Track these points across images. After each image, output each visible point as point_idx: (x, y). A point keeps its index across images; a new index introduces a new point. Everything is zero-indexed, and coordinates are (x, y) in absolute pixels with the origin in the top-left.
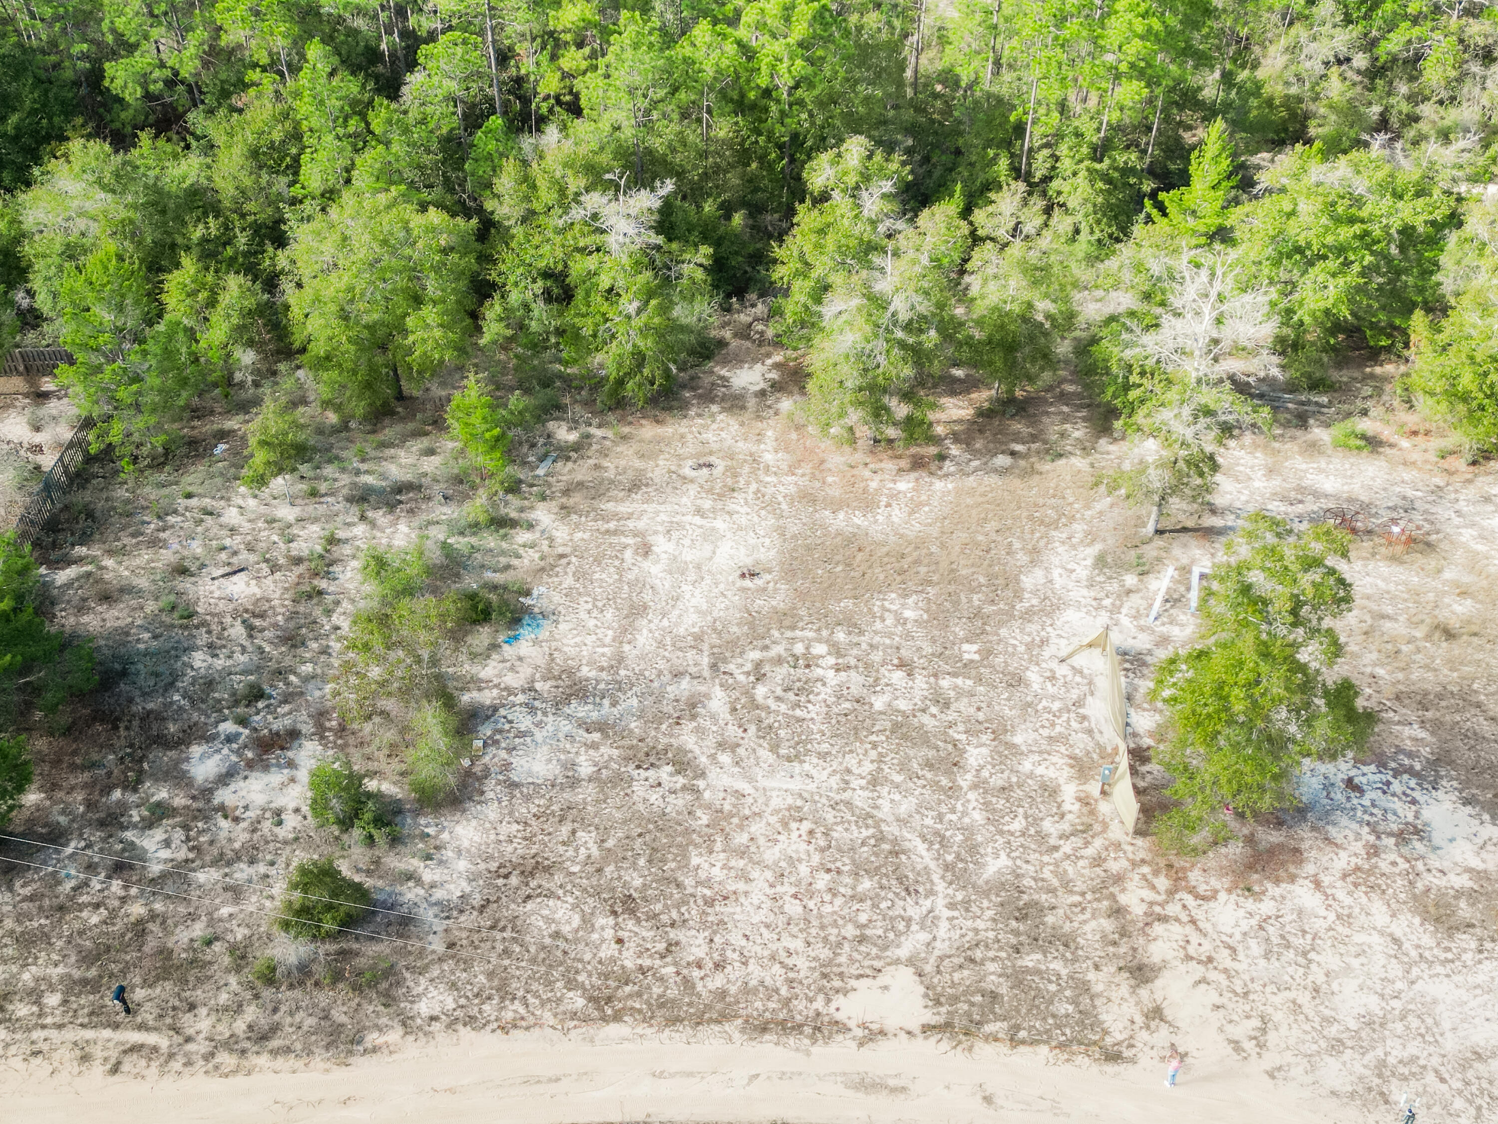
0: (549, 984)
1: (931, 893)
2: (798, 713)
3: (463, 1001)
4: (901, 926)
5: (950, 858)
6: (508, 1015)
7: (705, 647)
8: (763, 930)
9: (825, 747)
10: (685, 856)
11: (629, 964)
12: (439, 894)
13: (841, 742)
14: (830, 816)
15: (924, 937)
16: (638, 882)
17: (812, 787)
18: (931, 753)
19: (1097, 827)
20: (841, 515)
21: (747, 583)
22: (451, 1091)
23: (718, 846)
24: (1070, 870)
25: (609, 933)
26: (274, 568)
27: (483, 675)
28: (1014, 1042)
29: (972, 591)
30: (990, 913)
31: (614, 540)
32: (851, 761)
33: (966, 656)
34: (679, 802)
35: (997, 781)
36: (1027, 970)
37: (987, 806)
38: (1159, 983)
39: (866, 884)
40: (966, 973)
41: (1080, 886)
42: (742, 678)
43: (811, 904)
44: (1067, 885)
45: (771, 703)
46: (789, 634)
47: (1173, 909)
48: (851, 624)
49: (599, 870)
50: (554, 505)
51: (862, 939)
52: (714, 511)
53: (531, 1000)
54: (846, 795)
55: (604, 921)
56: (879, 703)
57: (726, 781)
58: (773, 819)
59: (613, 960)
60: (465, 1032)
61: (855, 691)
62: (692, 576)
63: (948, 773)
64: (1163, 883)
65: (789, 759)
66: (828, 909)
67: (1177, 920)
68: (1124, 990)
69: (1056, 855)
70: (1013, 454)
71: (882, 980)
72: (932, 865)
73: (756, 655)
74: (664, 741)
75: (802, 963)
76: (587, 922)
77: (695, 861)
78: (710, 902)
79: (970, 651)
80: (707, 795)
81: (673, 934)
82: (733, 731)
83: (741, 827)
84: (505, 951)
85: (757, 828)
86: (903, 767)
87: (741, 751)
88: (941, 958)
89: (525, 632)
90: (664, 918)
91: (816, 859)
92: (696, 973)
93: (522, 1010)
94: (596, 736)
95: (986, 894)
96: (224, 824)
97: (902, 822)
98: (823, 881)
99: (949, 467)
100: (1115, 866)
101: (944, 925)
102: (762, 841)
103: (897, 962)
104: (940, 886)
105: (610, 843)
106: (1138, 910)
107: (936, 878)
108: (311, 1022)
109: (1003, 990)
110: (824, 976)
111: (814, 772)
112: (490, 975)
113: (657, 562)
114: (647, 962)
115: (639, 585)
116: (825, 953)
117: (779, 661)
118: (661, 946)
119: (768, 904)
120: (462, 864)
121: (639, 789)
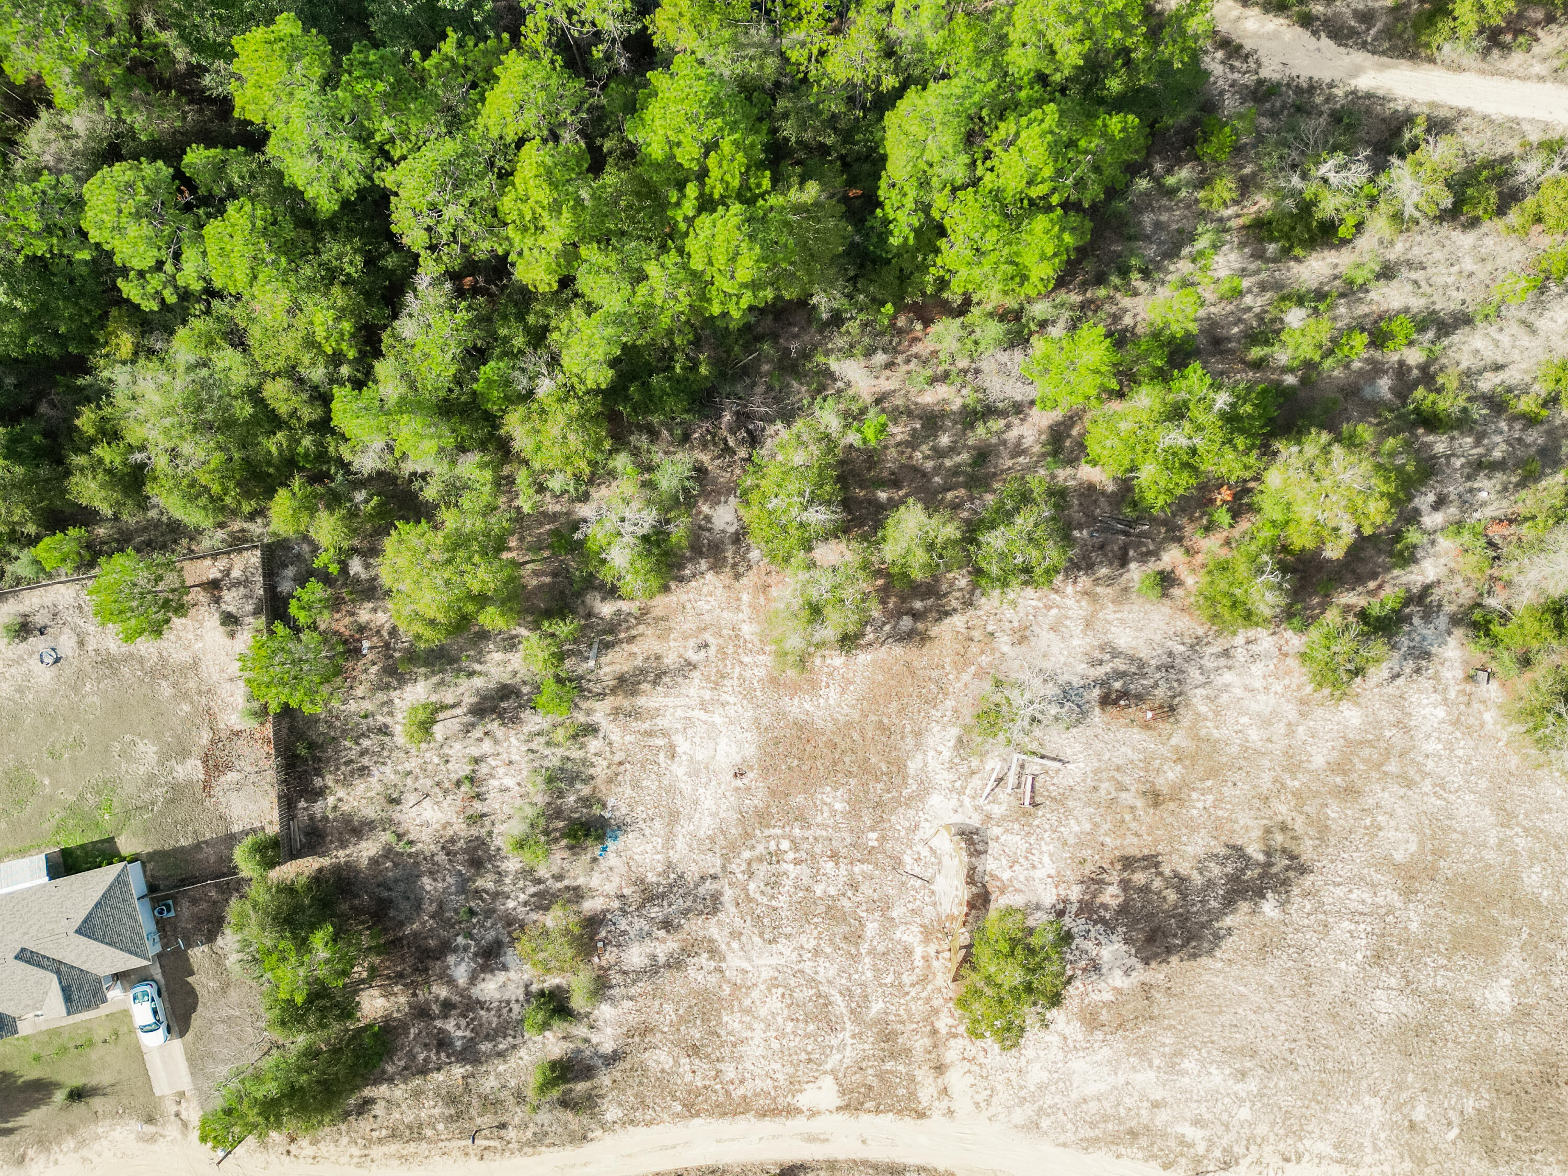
0: (663, 1098)
1: (843, 1029)
2: (774, 903)
3: (626, 1112)
4: (828, 1051)
5: (854, 1005)
6: (648, 1117)
7: (717, 848)
8: (761, 1059)
9: (789, 930)
10: (720, 1018)
11: (699, 1085)
12: (601, 1051)
13: (798, 925)
14: (792, 982)
15: (839, 1057)
16: (698, 1036)
17: (782, 961)
18: (847, 929)
19: (930, 977)
20: (796, 701)
21: (739, 782)
22: (630, 1155)
23: (736, 1009)
24: (914, 1008)
25: (687, 1067)
26: (445, 792)
27: (592, 884)
28: (877, 1111)
29: (877, 780)
30: (871, 1039)
31: (651, 741)
32: (803, 939)
33: (870, 844)
34: (714, 980)
35: (881, 948)
36: (887, 1072)
37: (875, 966)
38: (948, 1074)
39: (811, 1027)
40: (858, 1076)
41: (917, 1018)
42: (740, 876)
43: (784, 1042)
44: (911, 1016)
45: (758, 896)
46: (766, 832)
48: (802, 819)
49: (678, 1029)
50: (606, 706)
51: (810, 1061)
52: (713, 702)
53: (657, 1108)
54: (801, 966)
55: (684, 1061)
56: (819, 890)
57: (737, 962)
58: (763, 987)
59: (691, 1083)
60: (630, 1128)
61: (806, 881)
62: (704, 777)
63: (855, 943)
65: (770, 942)
66: (792, 1044)
68: (931, 1080)
69: (908, 998)
70: (914, 614)
71: (819, 1083)
72: (845, 1011)
73: (747, 855)
74: (701, 933)
75: (781, 1077)
76: (677, 1063)
77: (725, 1019)
78: (734, 1046)
79: (873, 839)
80: (727, 973)
81: (719, 1066)
82: (738, 922)
83: (747, 994)
84: (640, 1082)
85: (755, 994)
86: (831, 942)
87: (743, 938)
88: (847, 1068)
89: (610, 844)
90: (713, 1056)
91: (786, 1012)
92: (731, 1087)
93: (654, 1114)
94: (663, 932)
95: (870, 1027)
96: (482, 1013)
97: (830, 982)
98: (790, 1026)
99: (869, 634)
100: (936, 1003)
101: (849, 1048)
102: (758, 1003)
103: (825, 1073)
104: (848, 1025)
105: (681, 1012)
106: (943, 1030)
107: (846, 1019)
109: (875, 1084)
110: (792, 1083)
111: (783, 950)
112: (636, 1096)
114: (707, 1083)
115: (672, 790)
116: (791, 1070)
117: (761, 859)
118: (713, 1073)
119: (763, 1044)
120: (609, 1031)
121: (691, 972)
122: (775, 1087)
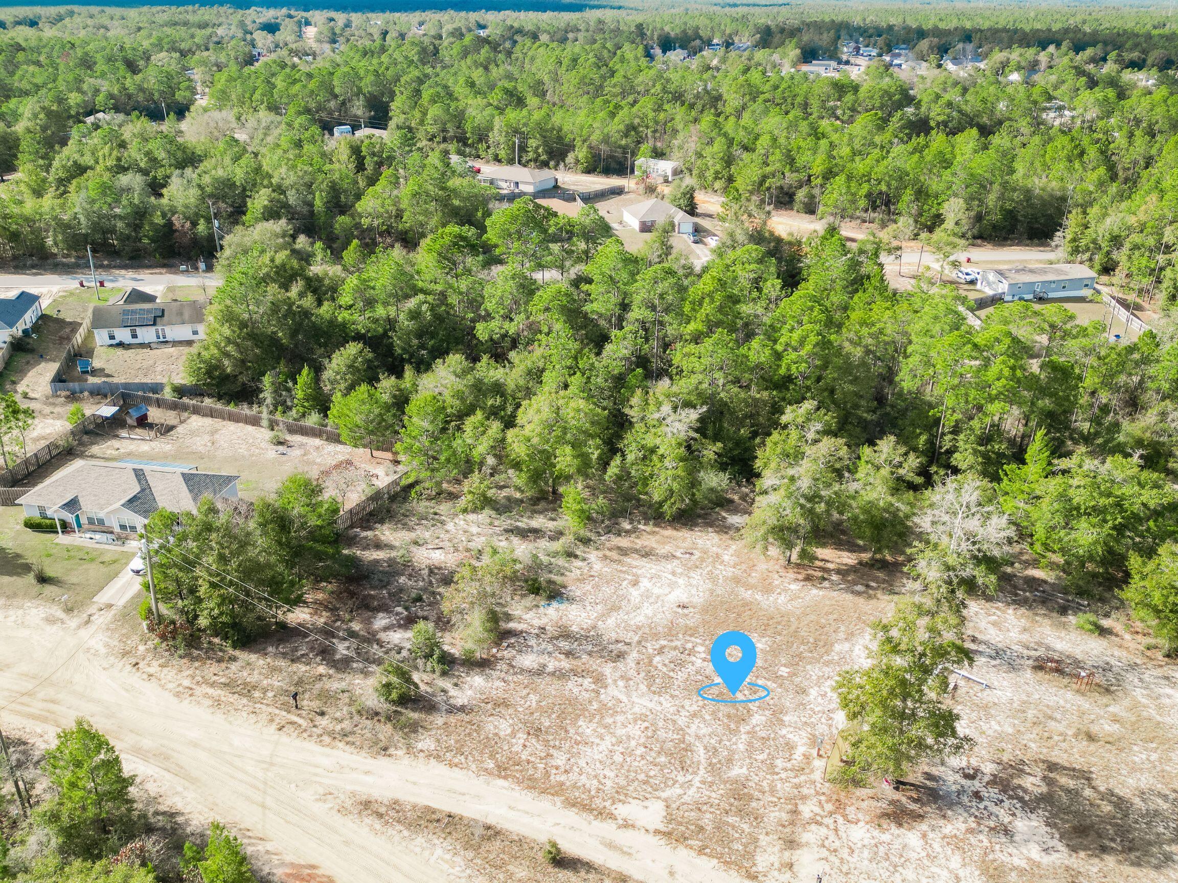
0: (482, 753)
1: (695, 773)
2: (671, 674)
3: (439, 748)
4: (670, 783)
5: (714, 761)
6: (456, 761)
7: (640, 633)
8: (598, 763)
9: (677, 693)
10: (577, 719)
11: (524, 757)
12: (452, 701)
13: (686, 693)
14: (661, 724)
15: (680, 791)
16: (547, 724)
17: (659, 708)
18: (733, 711)
19: (807, 771)
20: (750, 592)
21: (680, 610)
22: (414, 783)
23: (596, 720)
24: (779, 786)
25: (521, 741)
26: (456, 551)
27: (524, 617)
28: (701, 851)
29: (802, 643)
30: (722, 792)
31: (622, 575)
32: (687, 703)
33: (780, 673)
34: (586, 695)
35: (762, 734)
36: (728, 824)
37: (750, 744)
38: (798, 852)
39: (662, 759)
40: (693, 814)
41: (780, 794)
42: (651, 651)
43: (628, 759)
44: (773, 791)
45: (660, 666)
46: (688, 638)
47: (829, 821)
49: (532, 713)
50: (600, 554)
51: (646, 782)
52: (681, 574)
53: (470, 757)
54: (675, 717)
55: (522, 736)
57: (616, 693)
58: (630, 717)
59: (517, 753)
60: (433, 761)
61: (707, 672)
62: (651, 600)
63: (738, 722)
64: (829, 807)
65: (654, 693)
66: (636, 764)
67: (827, 827)
68: (776, 849)
69: (776, 777)
70: (867, 586)
71: (646, 803)
72: (703, 761)
73: (663, 642)
74: (595, 667)
75: (609, 783)
76: (513, 734)
77: (580, 723)
78: (577, 743)
79: (784, 671)
80: (602, 697)
81: (552, 751)
82: (632, 673)
83: (612, 715)
84: (469, 734)
85: (620, 718)
86: (713, 713)
87: (631, 683)
88: (683, 804)
89: (555, 604)
90: (552, 743)
92: (554, 771)
93: (463, 760)
94: (562, 657)
95: (725, 782)
96: (375, 646)
97: (698, 737)
98: (640, 751)
99: (826, 584)
100: (805, 791)
101: (693, 789)
102: (619, 724)
103: (659, 798)
104: (702, 772)
105: (543, 703)
106: (807, 815)
107: (701, 767)
108: (369, 735)
109: (708, 828)
110: (617, 792)
111: (664, 703)
112: (457, 742)
113: (638, 590)
114: (532, 759)
115: (624, 597)
116: (623, 782)
117: (675, 648)
118: (543, 755)
119: (606, 752)
120: (469, 693)
121: (570, 685)
122: (598, 790)
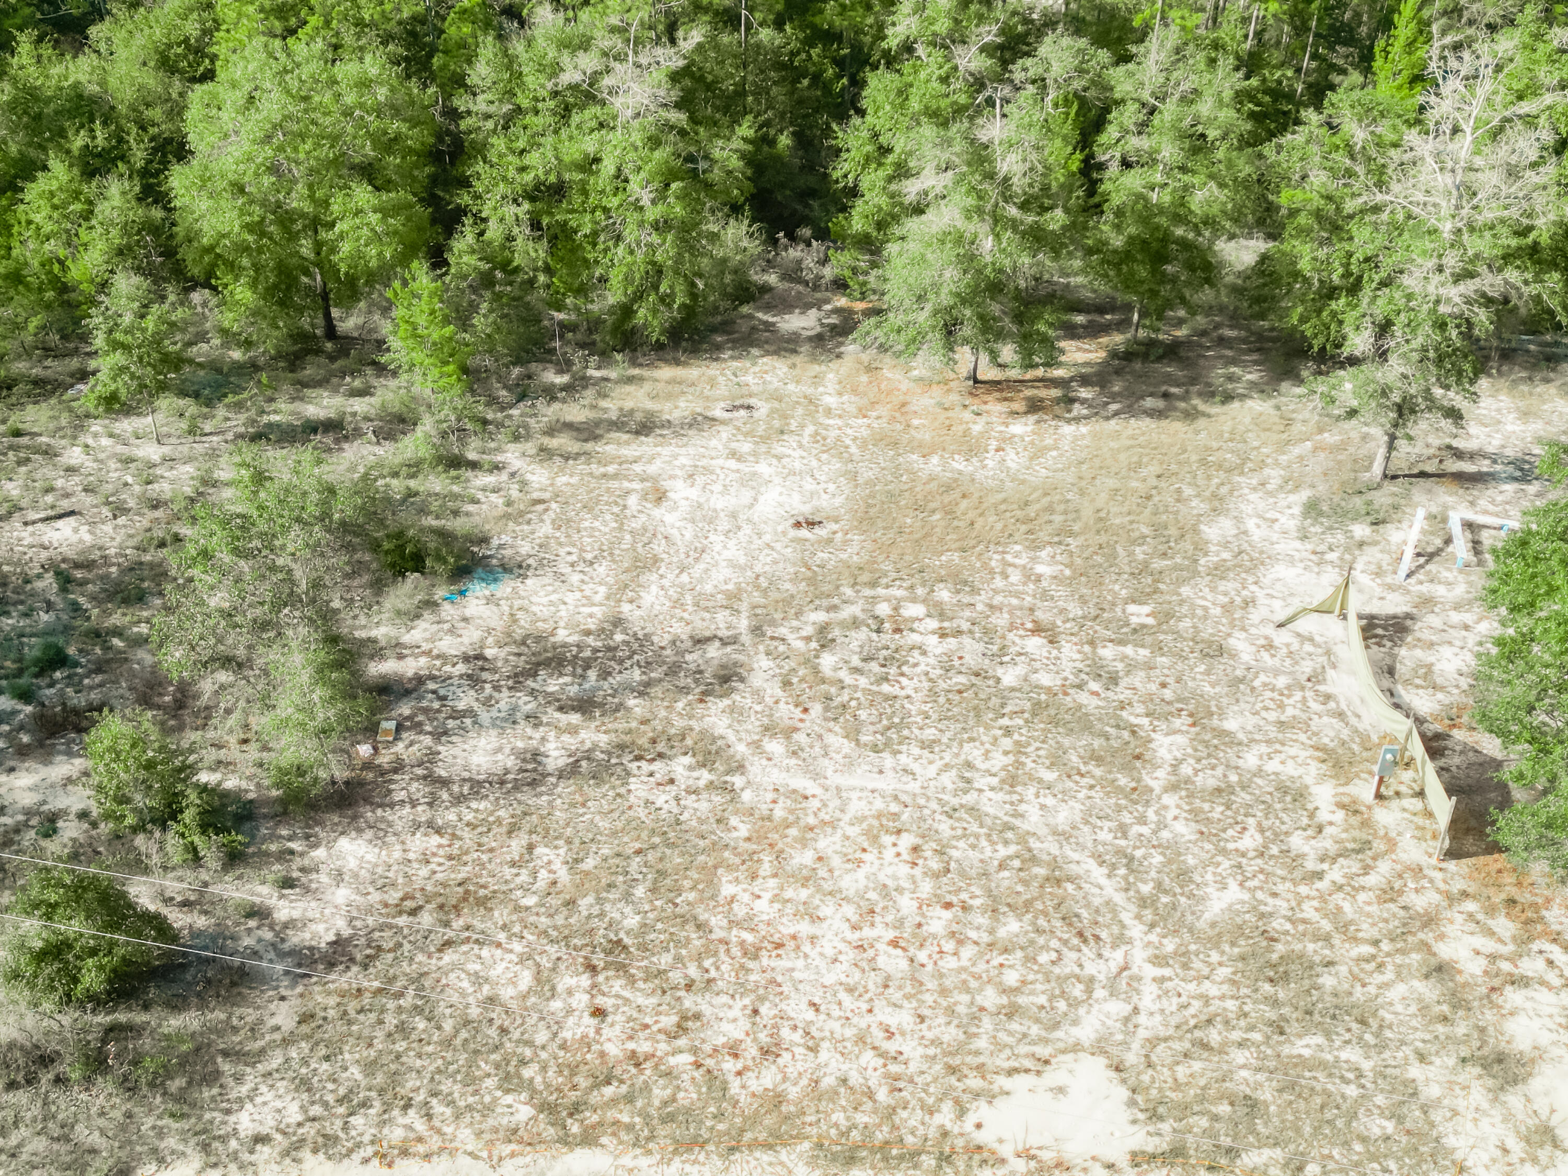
0: (470, 1081)
1: (1120, 940)
2: (886, 688)
3: (316, 1110)
4: (1077, 991)
5: (1146, 889)
6: (396, 1134)
7: (744, 607)
8: (843, 995)
9: (930, 733)
10: (712, 882)
11: (613, 1050)
12: (295, 939)
13: (955, 727)
14: (944, 827)
15: (1118, 1008)
16: (633, 922)
17: (914, 786)
18: (1097, 743)
19: (1379, 845)
20: (935, 460)
21: (804, 533)
23: (766, 868)
24: (1347, 907)
25: (581, 1000)
26: (119, 510)
27: (406, 639)
29: (1134, 542)
30: (1224, 972)
31: (614, 484)
32: (973, 752)
33: (1134, 620)
34: (703, 805)
35: (1208, 780)
36: (1301, 1062)
37: (1195, 815)
38: (1536, 1085)
39: (1011, 927)
40: (1197, 1066)
41: (1368, 931)
42: (799, 645)
43: (922, 956)
44: (1344, 927)
45: (845, 676)
46: (868, 592)
47: (1531, 966)
48: (960, 583)
49: (570, 903)
50: (530, 447)
51: (1012, 1012)
52: (755, 454)
53: (438, 1107)
54: (970, 798)
55: (573, 981)
56: (1009, 677)
57: (776, 776)
58: (854, 831)
59: (586, 1043)
61: (971, 660)
62: (724, 524)
63: (1126, 768)
64: (1504, 925)
65: (875, 749)
66: (950, 963)
67: (1543, 983)
68: (1479, 1096)
69: (1319, 885)
70: (1166, 395)
71: (1052, 1077)
72: (1119, 898)
73: (821, 617)
74: (679, 723)
75: (912, 1050)
77: (727, 890)
78: (752, 953)
79: (1140, 614)
80: (747, 796)
81: (689, 1002)
82: (786, 711)
83: (803, 843)
84: (403, 1029)
85: (827, 843)
86: (1056, 761)
87: (800, 737)
88: (1153, 1042)
89: (478, 590)
90: (676, 976)
91: (926, 888)
92: (730, 1065)
93: (420, 1126)
94: (575, 718)
95: (1215, 942)
97: (1063, 836)
98: (940, 920)
99: (1077, 409)
100: (1421, 902)
101: (1149, 990)
102: (836, 861)
103: (1076, 1048)
104: (1136, 930)
105: (589, 864)
106: (1473, 968)
107: (1126, 917)
108: (40, 1144)
109: (1266, 1095)
110: (952, 1070)
111: (915, 767)
112: (370, 1067)
113: (675, 508)
114: (644, 1047)
115: (648, 534)
116: (951, 1034)
117: (855, 623)
118: (669, 1021)
119: (850, 955)
120: (342, 895)
121: (638, 788)
122: (894, 1083)
